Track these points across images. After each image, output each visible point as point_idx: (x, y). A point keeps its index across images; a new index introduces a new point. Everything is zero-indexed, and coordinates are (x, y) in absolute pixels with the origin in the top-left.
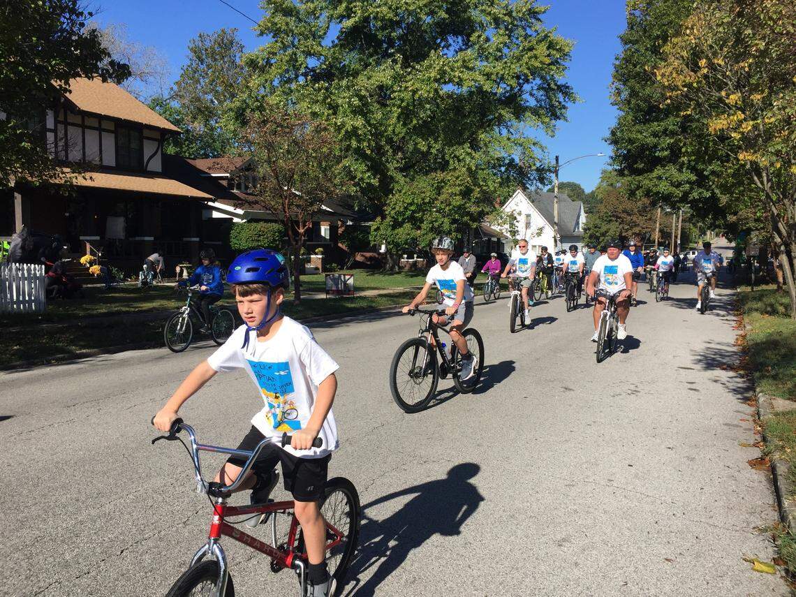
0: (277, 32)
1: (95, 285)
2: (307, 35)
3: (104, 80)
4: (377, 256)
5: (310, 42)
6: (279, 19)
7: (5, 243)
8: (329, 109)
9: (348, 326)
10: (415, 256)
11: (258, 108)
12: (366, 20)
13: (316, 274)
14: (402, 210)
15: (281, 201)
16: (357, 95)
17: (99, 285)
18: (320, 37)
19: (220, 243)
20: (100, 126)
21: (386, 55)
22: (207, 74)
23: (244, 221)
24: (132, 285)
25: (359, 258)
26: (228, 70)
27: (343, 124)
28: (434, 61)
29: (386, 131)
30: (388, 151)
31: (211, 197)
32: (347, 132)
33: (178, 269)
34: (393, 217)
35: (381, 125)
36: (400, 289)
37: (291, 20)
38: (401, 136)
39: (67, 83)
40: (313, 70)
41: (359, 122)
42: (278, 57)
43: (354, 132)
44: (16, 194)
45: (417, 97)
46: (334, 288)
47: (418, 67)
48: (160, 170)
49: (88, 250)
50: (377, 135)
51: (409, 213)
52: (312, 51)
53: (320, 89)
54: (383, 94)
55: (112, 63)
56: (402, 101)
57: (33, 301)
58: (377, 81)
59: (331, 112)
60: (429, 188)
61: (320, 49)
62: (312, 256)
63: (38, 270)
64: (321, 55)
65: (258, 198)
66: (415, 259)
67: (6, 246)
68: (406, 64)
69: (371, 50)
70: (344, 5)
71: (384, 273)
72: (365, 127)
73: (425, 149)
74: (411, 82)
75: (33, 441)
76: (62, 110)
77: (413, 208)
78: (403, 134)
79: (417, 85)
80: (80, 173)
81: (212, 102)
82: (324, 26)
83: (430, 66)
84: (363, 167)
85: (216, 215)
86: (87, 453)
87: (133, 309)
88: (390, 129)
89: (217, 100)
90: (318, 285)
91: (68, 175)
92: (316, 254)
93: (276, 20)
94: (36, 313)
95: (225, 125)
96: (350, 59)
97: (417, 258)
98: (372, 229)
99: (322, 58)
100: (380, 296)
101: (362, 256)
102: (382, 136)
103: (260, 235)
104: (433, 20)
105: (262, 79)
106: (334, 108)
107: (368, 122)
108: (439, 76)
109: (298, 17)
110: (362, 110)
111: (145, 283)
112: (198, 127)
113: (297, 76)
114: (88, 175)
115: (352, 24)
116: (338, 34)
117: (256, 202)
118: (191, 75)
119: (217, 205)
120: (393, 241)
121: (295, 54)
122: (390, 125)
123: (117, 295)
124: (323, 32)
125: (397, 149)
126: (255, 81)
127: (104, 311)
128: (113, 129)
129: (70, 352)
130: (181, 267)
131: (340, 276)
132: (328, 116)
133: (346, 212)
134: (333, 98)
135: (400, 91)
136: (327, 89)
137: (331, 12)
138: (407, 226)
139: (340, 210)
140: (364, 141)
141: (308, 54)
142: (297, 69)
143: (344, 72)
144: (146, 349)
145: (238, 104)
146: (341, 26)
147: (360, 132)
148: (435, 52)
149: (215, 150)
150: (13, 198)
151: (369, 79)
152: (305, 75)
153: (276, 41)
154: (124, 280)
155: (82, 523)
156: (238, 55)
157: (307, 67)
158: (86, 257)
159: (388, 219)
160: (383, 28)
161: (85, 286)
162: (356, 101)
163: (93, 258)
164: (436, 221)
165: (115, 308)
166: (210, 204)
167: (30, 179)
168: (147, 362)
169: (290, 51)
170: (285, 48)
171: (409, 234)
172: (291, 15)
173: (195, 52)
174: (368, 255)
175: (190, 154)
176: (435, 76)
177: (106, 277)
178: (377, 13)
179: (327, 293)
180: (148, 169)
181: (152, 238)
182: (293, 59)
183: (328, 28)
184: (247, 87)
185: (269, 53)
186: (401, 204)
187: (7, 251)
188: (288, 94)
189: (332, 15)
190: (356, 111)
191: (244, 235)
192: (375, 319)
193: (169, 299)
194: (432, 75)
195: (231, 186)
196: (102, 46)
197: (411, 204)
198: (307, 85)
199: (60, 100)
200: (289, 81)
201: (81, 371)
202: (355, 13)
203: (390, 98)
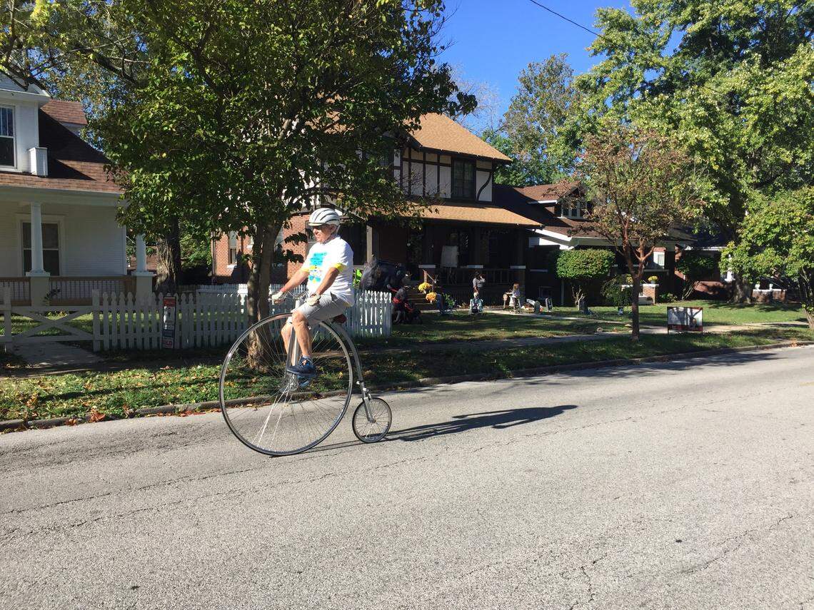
0: (611, 48)
1: (430, 311)
2: (645, 47)
3: (452, 114)
4: (722, 285)
5: (648, 54)
6: (615, 36)
7: (358, 271)
8: (669, 123)
9: (700, 369)
10: (771, 285)
11: (589, 130)
12: (715, 21)
13: (649, 305)
14: (762, 232)
15: (619, 226)
16: (702, 105)
17: (433, 311)
18: (660, 47)
19: (546, 271)
20: (439, 161)
21: (739, 58)
22: (535, 102)
23: (572, 247)
24: (463, 312)
25: (699, 287)
26: (556, 95)
27: (686, 139)
28: (803, 57)
29: (738, 142)
30: (740, 165)
31: (538, 224)
32: (690, 147)
33: (505, 297)
34: (750, 241)
35: (732, 136)
36: (757, 326)
37: (627, 34)
38: (757, 147)
39: (417, 120)
40: (651, 84)
41: (705, 134)
42: (611, 75)
43: (699, 146)
44: (368, 227)
45: (779, 99)
46: (679, 323)
47: (781, 65)
48: (490, 199)
49: (425, 278)
50: (728, 147)
51: (771, 236)
52: (651, 63)
53: (659, 103)
54: (735, 100)
55: (460, 96)
56: (760, 105)
57: (381, 326)
58: (727, 87)
59: (671, 126)
60: (799, 205)
61: (659, 60)
62: (644, 285)
63: (386, 297)
64: (661, 66)
65: (593, 224)
66: (771, 289)
67: (359, 274)
68: (765, 64)
69: (721, 54)
70: (689, 9)
71: (732, 305)
72: (712, 139)
73: (789, 160)
74: (773, 84)
75: (389, 478)
76: (408, 149)
77: (777, 230)
78: (760, 145)
79: (781, 86)
80: (426, 206)
81: (539, 129)
82: (665, 35)
83: (798, 62)
84: (710, 186)
85: (543, 242)
86: (442, 502)
87: (466, 338)
88: (744, 139)
89: (544, 126)
90: (654, 317)
91: (417, 208)
92: (649, 282)
93: (611, 37)
94: (383, 338)
95: (555, 150)
96: (695, 67)
97: (773, 288)
98: (723, 255)
99: (662, 69)
100: (734, 333)
101: (704, 284)
102: (734, 149)
103: (588, 263)
104: (800, 11)
105: (594, 100)
106: (675, 122)
107: (716, 134)
108: (809, 73)
109: (636, 30)
110: (709, 121)
111: (475, 311)
112: (526, 156)
113: (632, 92)
114: (433, 208)
115: (699, 28)
116: (681, 42)
117: (592, 229)
118: (520, 106)
119: (544, 232)
120: (750, 269)
121: (631, 69)
122: (743, 136)
123: (451, 322)
124: (663, 41)
125: (752, 162)
126: (587, 101)
127: (439, 338)
128: (449, 162)
129: (413, 379)
130: (508, 295)
131: (686, 309)
132: (667, 131)
133: (685, 236)
134: (674, 110)
135: (758, 95)
136: (667, 102)
137: (674, 19)
138: (769, 251)
139: (678, 234)
140: (711, 155)
141: (647, 67)
142: (631, 85)
143: (687, 81)
144: (482, 381)
145: (569, 127)
146: (684, 33)
147: (706, 145)
148: (805, 45)
149: (540, 176)
150: (365, 229)
151: (717, 85)
152: (642, 89)
153: (611, 59)
154: (455, 307)
155: (444, 595)
156: (567, 79)
157: (644, 82)
158: (423, 284)
159: (744, 244)
160: (736, 28)
161: (422, 312)
162: (701, 112)
163: (429, 285)
164: (809, 245)
165: (450, 335)
166: (538, 231)
167: (383, 213)
168: (485, 396)
169: (625, 67)
170: (620, 63)
171: (771, 261)
172: (628, 29)
173: (525, 82)
174: (711, 284)
175: (517, 183)
176: (805, 74)
177: (441, 303)
178: (730, 11)
179: (670, 327)
180: (480, 200)
181: (482, 267)
182: (629, 75)
183: (669, 36)
184: (579, 108)
185: (602, 72)
186: (761, 226)
187: (359, 278)
188: (621, 112)
189: (674, 22)
190: (701, 122)
191: (571, 263)
192: (733, 362)
193: (499, 328)
194: (800, 72)
195: (558, 212)
196: (451, 81)
197: (775, 226)
198: (644, 100)
199: (405, 139)
200: (623, 98)
201: (424, 402)
202: (702, 16)
203: (743, 104)
